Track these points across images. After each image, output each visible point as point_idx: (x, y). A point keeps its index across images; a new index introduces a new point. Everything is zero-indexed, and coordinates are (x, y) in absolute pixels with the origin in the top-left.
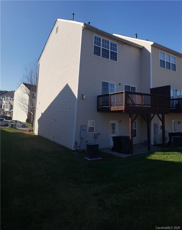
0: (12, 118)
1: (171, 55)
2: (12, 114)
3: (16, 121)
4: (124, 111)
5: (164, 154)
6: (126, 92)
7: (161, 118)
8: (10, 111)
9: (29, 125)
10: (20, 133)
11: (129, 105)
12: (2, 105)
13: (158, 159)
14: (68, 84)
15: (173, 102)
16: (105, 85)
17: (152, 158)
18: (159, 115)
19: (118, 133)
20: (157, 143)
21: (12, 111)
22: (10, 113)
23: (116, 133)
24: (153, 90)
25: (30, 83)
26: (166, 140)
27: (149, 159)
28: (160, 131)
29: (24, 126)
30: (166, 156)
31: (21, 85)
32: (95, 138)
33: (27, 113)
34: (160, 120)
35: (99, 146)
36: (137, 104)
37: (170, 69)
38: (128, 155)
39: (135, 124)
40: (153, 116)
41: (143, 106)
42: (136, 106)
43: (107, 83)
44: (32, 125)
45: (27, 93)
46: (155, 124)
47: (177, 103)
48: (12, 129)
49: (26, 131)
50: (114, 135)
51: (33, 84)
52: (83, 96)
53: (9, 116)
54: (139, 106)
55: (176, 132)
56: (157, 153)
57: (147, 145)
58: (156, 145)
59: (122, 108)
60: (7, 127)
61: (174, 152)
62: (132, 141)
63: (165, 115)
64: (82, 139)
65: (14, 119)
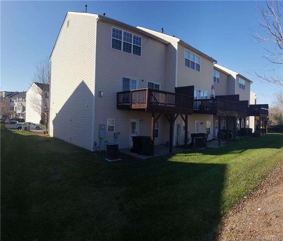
0: (25, 120)
1: (195, 55)
2: (25, 116)
3: (29, 123)
4: (146, 110)
5: (186, 156)
6: (149, 90)
7: (185, 118)
8: (23, 113)
9: (44, 126)
10: (34, 135)
11: (152, 104)
12: (14, 107)
13: (179, 161)
14: (84, 81)
15: (197, 103)
16: (126, 81)
17: (174, 160)
18: (183, 115)
19: (138, 133)
20: (180, 144)
21: (25, 113)
22: (22, 115)
23: (136, 133)
24: (177, 89)
25: (42, 83)
26: (188, 141)
27: (170, 161)
28: (183, 132)
29: (38, 128)
30: (187, 157)
31: (33, 85)
32: (115, 138)
33: (41, 114)
34: (183, 121)
35: (119, 146)
36: (160, 103)
37: (194, 69)
38: (148, 157)
39: (158, 124)
40: (177, 116)
41: (167, 105)
42: (159, 104)
43: (129, 79)
44: (47, 127)
45: (40, 93)
46: (178, 125)
47: (200, 104)
48: (26, 132)
49: (41, 133)
50: (134, 135)
51: (46, 83)
52: (101, 93)
53: (22, 118)
54: (163, 105)
55: (199, 133)
56: (178, 154)
57: (169, 147)
58: (178, 146)
59: (145, 106)
60: (20, 129)
61: (195, 153)
62: (153, 142)
63: (188, 116)
64: (101, 139)
65: (27, 120)
